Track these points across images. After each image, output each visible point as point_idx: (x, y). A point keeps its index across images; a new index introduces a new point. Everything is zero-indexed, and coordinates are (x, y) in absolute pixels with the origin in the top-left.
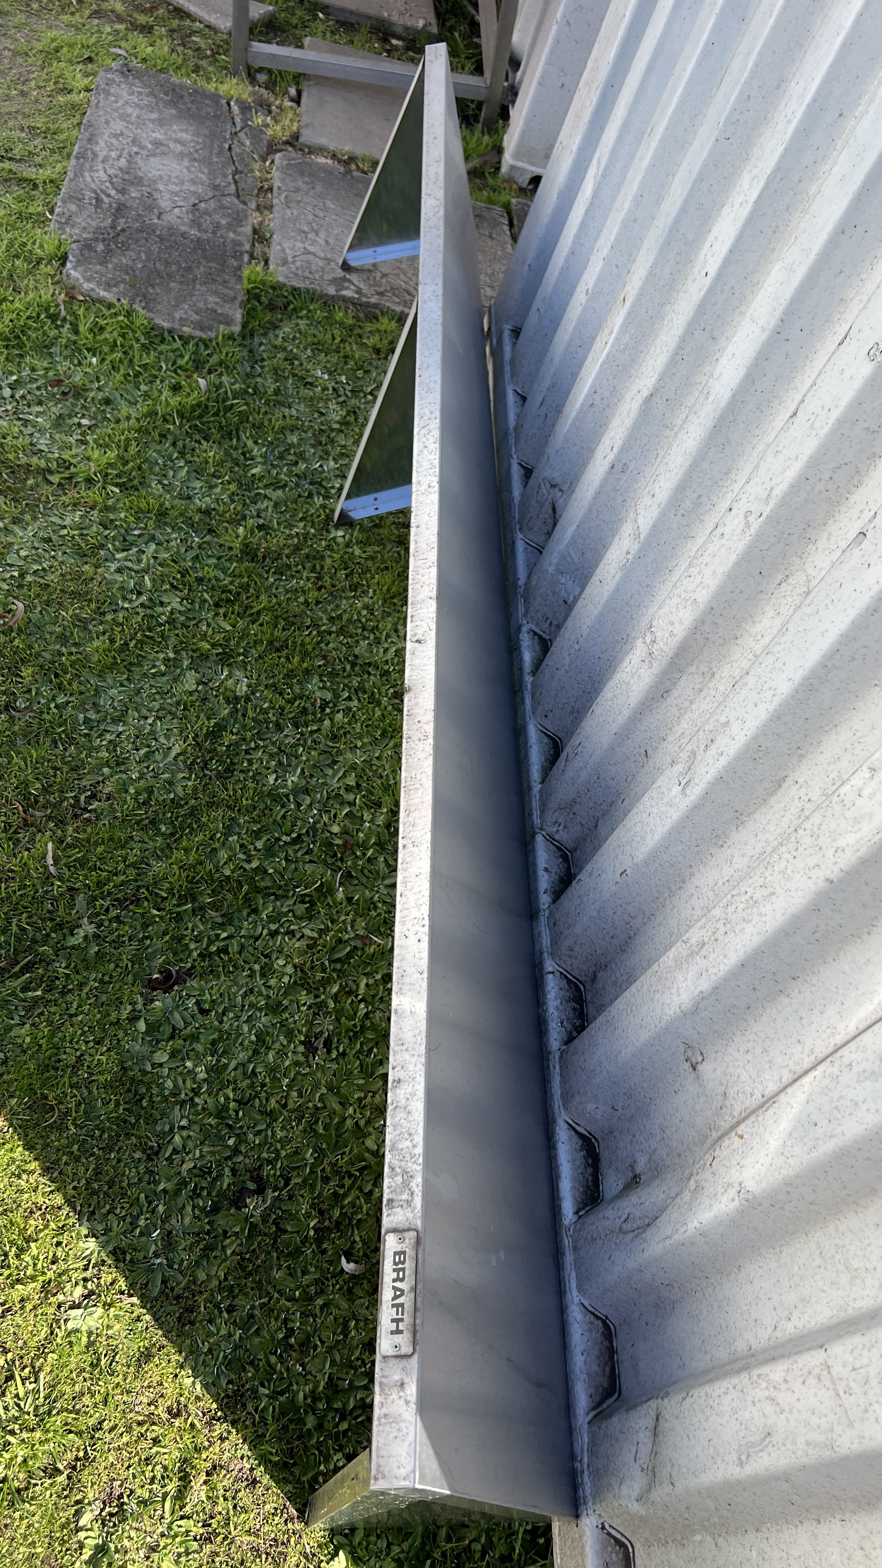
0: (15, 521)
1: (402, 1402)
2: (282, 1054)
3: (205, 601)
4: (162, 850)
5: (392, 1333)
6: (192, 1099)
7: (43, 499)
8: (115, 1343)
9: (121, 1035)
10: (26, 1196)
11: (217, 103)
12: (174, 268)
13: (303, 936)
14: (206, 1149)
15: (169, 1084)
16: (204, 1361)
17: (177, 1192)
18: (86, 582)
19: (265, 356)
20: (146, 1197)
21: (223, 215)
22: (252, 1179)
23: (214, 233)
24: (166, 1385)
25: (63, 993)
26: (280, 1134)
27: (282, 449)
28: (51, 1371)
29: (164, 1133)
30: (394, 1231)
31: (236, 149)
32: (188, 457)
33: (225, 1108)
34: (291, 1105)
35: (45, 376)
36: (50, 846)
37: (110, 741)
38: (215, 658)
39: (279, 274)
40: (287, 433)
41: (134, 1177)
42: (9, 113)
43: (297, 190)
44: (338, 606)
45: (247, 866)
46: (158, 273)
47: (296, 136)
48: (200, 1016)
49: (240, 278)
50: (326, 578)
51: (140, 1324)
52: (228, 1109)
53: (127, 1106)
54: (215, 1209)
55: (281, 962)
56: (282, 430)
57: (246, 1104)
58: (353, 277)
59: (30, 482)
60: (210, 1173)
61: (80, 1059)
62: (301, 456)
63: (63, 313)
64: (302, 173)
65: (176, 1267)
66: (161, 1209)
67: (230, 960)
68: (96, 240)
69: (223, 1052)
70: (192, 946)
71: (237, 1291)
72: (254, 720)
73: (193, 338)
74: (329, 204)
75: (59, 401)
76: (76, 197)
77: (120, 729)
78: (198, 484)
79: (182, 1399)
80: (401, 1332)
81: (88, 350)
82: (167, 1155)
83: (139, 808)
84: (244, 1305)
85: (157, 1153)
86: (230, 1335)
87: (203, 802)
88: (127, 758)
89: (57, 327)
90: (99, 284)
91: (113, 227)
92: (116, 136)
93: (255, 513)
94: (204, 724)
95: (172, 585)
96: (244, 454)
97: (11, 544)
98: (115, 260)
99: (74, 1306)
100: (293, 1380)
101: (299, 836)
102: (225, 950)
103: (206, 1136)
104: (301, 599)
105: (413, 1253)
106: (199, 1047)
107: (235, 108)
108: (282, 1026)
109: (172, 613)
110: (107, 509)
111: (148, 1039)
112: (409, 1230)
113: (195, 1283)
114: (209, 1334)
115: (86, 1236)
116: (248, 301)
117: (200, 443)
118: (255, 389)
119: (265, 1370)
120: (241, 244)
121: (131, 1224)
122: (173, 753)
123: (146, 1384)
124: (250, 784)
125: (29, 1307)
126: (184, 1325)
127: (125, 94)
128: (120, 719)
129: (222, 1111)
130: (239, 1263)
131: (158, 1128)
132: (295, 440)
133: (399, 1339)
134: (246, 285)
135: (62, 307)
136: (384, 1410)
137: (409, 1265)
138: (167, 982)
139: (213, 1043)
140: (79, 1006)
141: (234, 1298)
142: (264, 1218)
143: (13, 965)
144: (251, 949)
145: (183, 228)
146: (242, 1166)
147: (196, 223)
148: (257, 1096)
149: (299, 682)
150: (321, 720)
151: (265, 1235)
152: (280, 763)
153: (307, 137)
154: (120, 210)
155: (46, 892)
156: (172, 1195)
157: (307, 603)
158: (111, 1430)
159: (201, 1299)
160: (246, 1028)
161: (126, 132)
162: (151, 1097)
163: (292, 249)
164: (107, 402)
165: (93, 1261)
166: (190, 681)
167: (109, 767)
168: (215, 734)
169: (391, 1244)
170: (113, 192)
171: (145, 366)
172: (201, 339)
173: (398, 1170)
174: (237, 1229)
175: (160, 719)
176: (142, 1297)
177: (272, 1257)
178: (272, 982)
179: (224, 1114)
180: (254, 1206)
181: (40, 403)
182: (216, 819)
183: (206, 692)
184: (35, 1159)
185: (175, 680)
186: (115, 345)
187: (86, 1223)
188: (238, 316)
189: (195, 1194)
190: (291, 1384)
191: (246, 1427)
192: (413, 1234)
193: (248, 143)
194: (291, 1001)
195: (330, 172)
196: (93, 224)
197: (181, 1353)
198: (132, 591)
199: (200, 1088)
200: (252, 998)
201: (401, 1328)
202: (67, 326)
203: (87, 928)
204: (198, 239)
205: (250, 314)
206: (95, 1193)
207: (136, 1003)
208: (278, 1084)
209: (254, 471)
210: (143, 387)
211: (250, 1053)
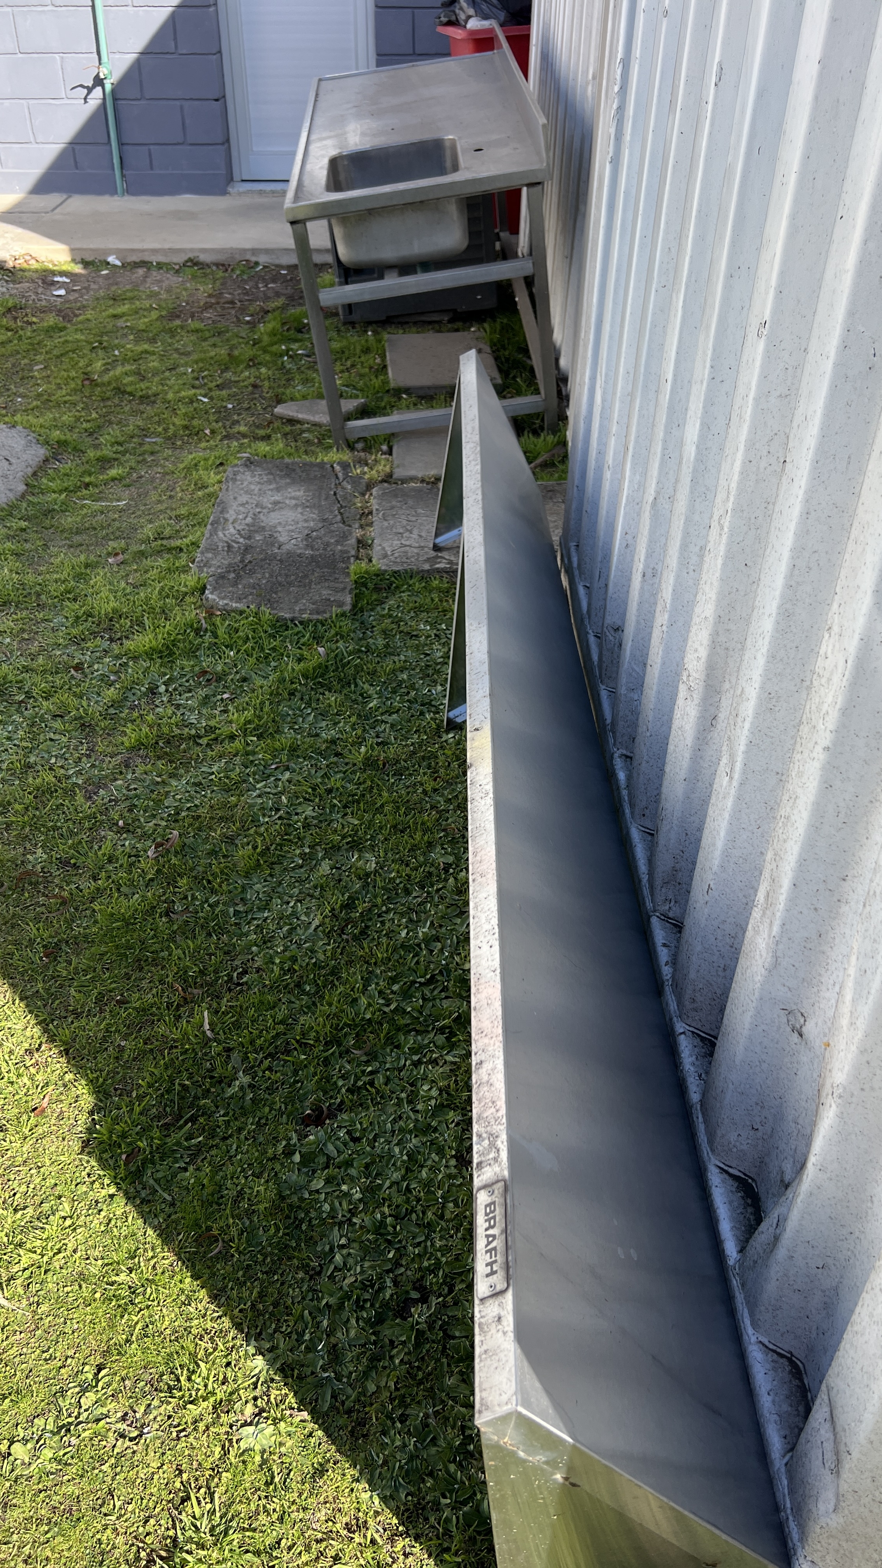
0: (172, 776)
1: (500, 1333)
2: (434, 1169)
3: (335, 805)
4: (308, 1007)
5: (487, 1276)
6: (350, 1220)
7: (194, 756)
8: (288, 1460)
9: (278, 1167)
10: (196, 1322)
11: (323, 468)
12: (293, 577)
13: (445, 1062)
14: (367, 1264)
15: (327, 1207)
16: (380, 1473)
17: (341, 1306)
18: (231, 808)
19: (374, 623)
20: (310, 1314)
21: (332, 537)
22: (415, 1289)
23: (325, 549)
24: (343, 1500)
25: (224, 1139)
26: (438, 1244)
27: (394, 685)
28: (226, 1492)
29: (326, 1254)
30: (484, 1187)
31: (340, 492)
32: (314, 705)
33: (382, 1224)
34: (448, 1215)
35: (192, 671)
36: (206, 1013)
37: (258, 926)
38: (346, 847)
39: (379, 564)
40: (398, 673)
41: (297, 1296)
42: (161, 511)
43: (392, 508)
44: (453, 790)
45: (386, 1009)
46: (280, 584)
47: (390, 475)
48: (351, 1144)
49: (348, 574)
50: (442, 770)
51: (313, 1440)
52: (386, 1226)
53: (287, 1231)
54: (380, 1320)
55: (426, 1088)
56: (394, 671)
57: (403, 1219)
58: (445, 554)
59: (183, 746)
60: (372, 1286)
61: (240, 1193)
62: (412, 687)
63: (204, 625)
64: (396, 496)
65: (345, 1380)
66: (325, 1323)
67: (378, 1092)
68: (229, 572)
69: (377, 1175)
70: (340, 1083)
71: (409, 1400)
72: (383, 888)
73: (311, 621)
74: (420, 511)
75: (205, 686)
76: (212, 549)
77: (266, 915)
78: (324, 724)
79: (361, 1514)
80: (496, 1272)
81: (227, 647)
82: (329, 1273)
83: (285, 974)
84: (417, 1414)
85: (319, 1273)
86: (405, 1446)
87: (343, 962)
88: (273, 937)
89: (201, 636)
90: (231, 600)
91: (242, 561)
92: (243, 505)
93: (374, 735)
94: (337, 899)
95: (305, 799)
96: (361, 695)
97: (168, 793)
98: (244, 582)
99: (245, 1424)
100: (476, 1488)
101: (433, 977)
102: (372, 1084)
103: (366, 1251)
104: (420, 790)
105: (502, 1200)
106: (353, 1172)
107: (337, 468)
108: (432, 1144)
109: (306, 818)
110: (247, 754)
111: (305, 1170)
112: (497, 1181)
113: (365, 1396)
114: (384, 1446)
115: (253, 1355)
116: (356, 588)
117: (324, 694)
118: (368, 647)
119: (445, 1479)
120: (347, 552)
121: (297, 1340)
122: (313, 927)
123: (322, 1499)
124: (384, 940)
125: (202, 1426)
126: (357, 1439)
127: (249, 478)
128: (266, 907)
129: (380, 1227)
130: (408, 1372)
131: (319, 1249)
132: (405, 677)
133: (494, 1279)
134: (353, 577)
135: (203, 621)
136: (485, 1347)
137: (499, 1212)
138: (317, 1119)
139: (367, 1166)
140: (238, 1147)
141: (406, 1407)
142: (431, 1326)
143: (178, 1121)
144: (396, 1081)
145: (299, 551)
146: (404, 1278)
147: (310, 546)
148: (413, 1210)
149: (424, 854)
150: (446, 880)
151: (433, 1342)
152: (411, 920)
153: (399, 473)
154: (247, 549)
155: (206, 1054)
156: (335, 1310)
157: (425, 792)
158: (290, 1548)
159: (372, 1411)
160: (397, 1150)
161: (250, 501)
162: (310, 1221)
163: (391, 546)
164: (244, 680)
165: (262, 1379)
166: (325, 867)
167: (257, 946)
168: (349, 906)
169: (482, 1199)
170: (241, 540)
171: (274, 649)
172: (318, 621)
173: (485, 1135)
174: (404, 1338)
175: (300, 901)
176: (312, 1413)
177: (443, 1363)
178: (419, 1107)
179: (382, 1231)
180: (419, 1314)
181: (190, 691)
182: (355, 973)
183: (340, 875)
184: (202, 1287)
185: (311, 870)
186: (248, 638)
187: (253, 1342)
188: (348, 599)
189: (359, 1306)
190: (475, 1494)
191: (431, 1540)
192: (502, 1184)
193: (349, 487)
194: (440, 1122)
195: (419, 490)
196: (226, 562)
197: (355, 1467)
198: (271, 809)
199: (356, 1208)
200: (401, 1123)
201: (495, 1269)
202: (209, 634)
203: (244, 1079)
204: (312, 556)
205: (358, 597)
206: (260, 1314)
207: (290, 1139)
208: (433, 1196)
209: (371, 705)
210: (273, 664)
211: (403, 1171)
